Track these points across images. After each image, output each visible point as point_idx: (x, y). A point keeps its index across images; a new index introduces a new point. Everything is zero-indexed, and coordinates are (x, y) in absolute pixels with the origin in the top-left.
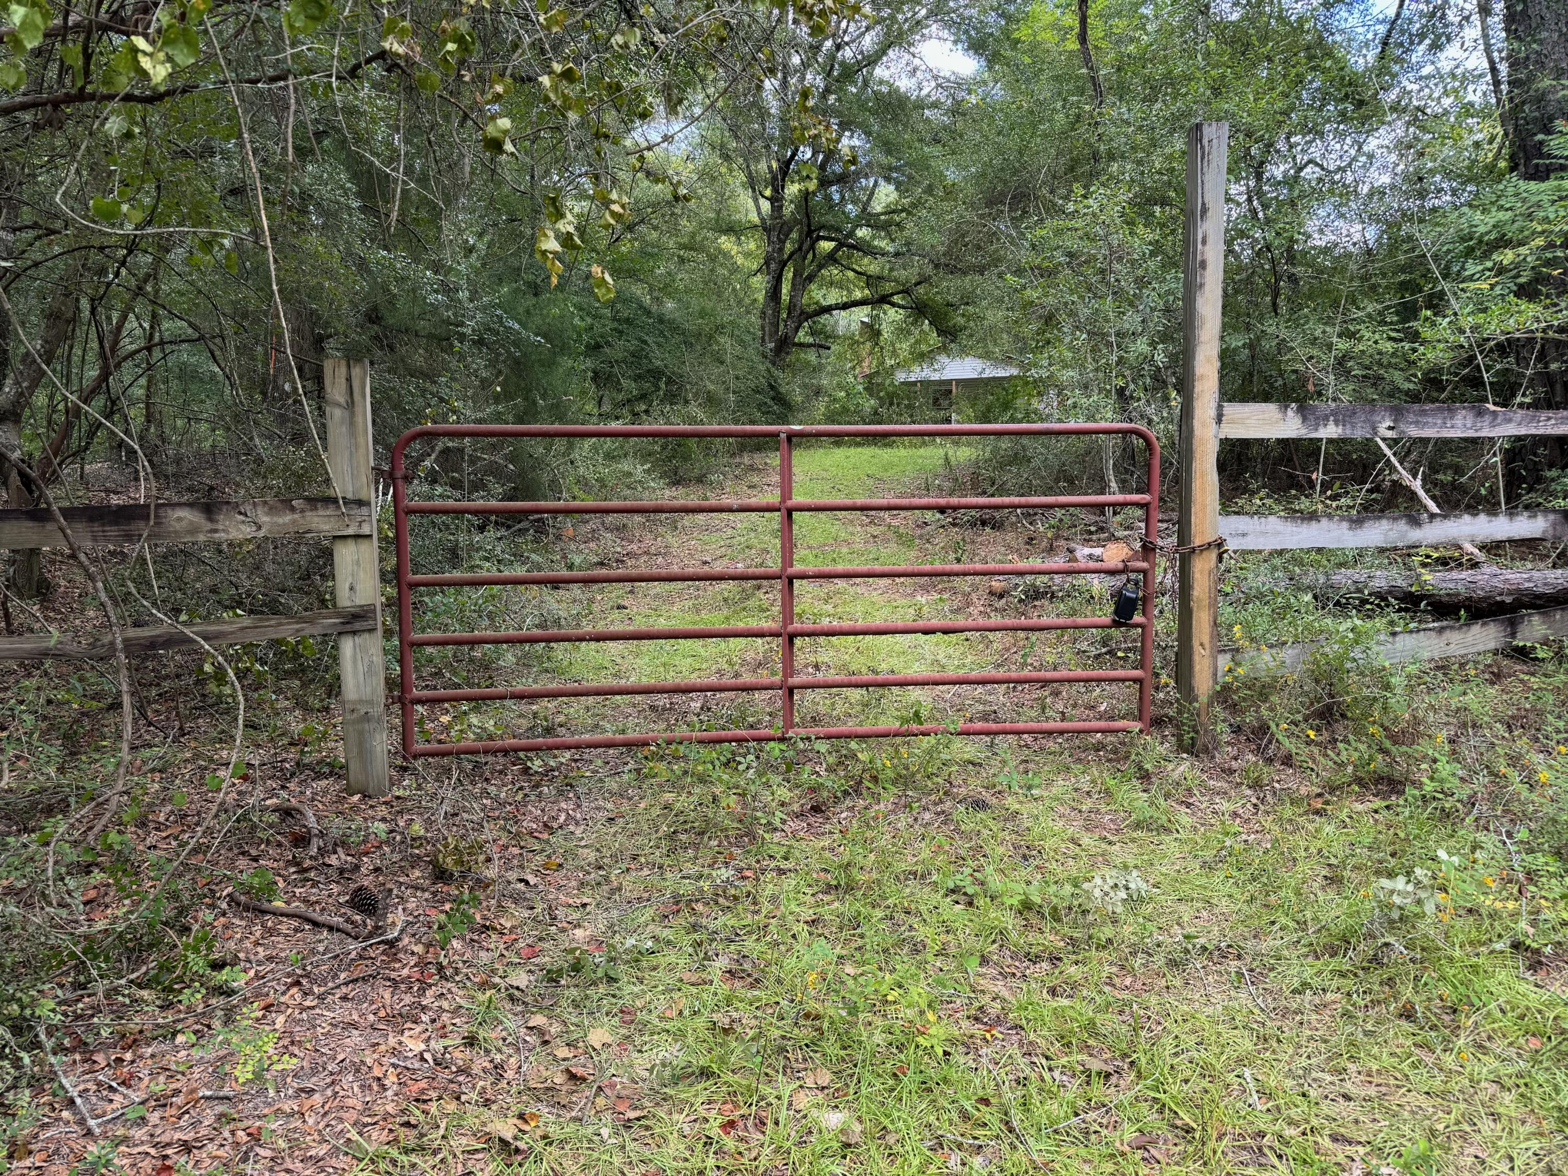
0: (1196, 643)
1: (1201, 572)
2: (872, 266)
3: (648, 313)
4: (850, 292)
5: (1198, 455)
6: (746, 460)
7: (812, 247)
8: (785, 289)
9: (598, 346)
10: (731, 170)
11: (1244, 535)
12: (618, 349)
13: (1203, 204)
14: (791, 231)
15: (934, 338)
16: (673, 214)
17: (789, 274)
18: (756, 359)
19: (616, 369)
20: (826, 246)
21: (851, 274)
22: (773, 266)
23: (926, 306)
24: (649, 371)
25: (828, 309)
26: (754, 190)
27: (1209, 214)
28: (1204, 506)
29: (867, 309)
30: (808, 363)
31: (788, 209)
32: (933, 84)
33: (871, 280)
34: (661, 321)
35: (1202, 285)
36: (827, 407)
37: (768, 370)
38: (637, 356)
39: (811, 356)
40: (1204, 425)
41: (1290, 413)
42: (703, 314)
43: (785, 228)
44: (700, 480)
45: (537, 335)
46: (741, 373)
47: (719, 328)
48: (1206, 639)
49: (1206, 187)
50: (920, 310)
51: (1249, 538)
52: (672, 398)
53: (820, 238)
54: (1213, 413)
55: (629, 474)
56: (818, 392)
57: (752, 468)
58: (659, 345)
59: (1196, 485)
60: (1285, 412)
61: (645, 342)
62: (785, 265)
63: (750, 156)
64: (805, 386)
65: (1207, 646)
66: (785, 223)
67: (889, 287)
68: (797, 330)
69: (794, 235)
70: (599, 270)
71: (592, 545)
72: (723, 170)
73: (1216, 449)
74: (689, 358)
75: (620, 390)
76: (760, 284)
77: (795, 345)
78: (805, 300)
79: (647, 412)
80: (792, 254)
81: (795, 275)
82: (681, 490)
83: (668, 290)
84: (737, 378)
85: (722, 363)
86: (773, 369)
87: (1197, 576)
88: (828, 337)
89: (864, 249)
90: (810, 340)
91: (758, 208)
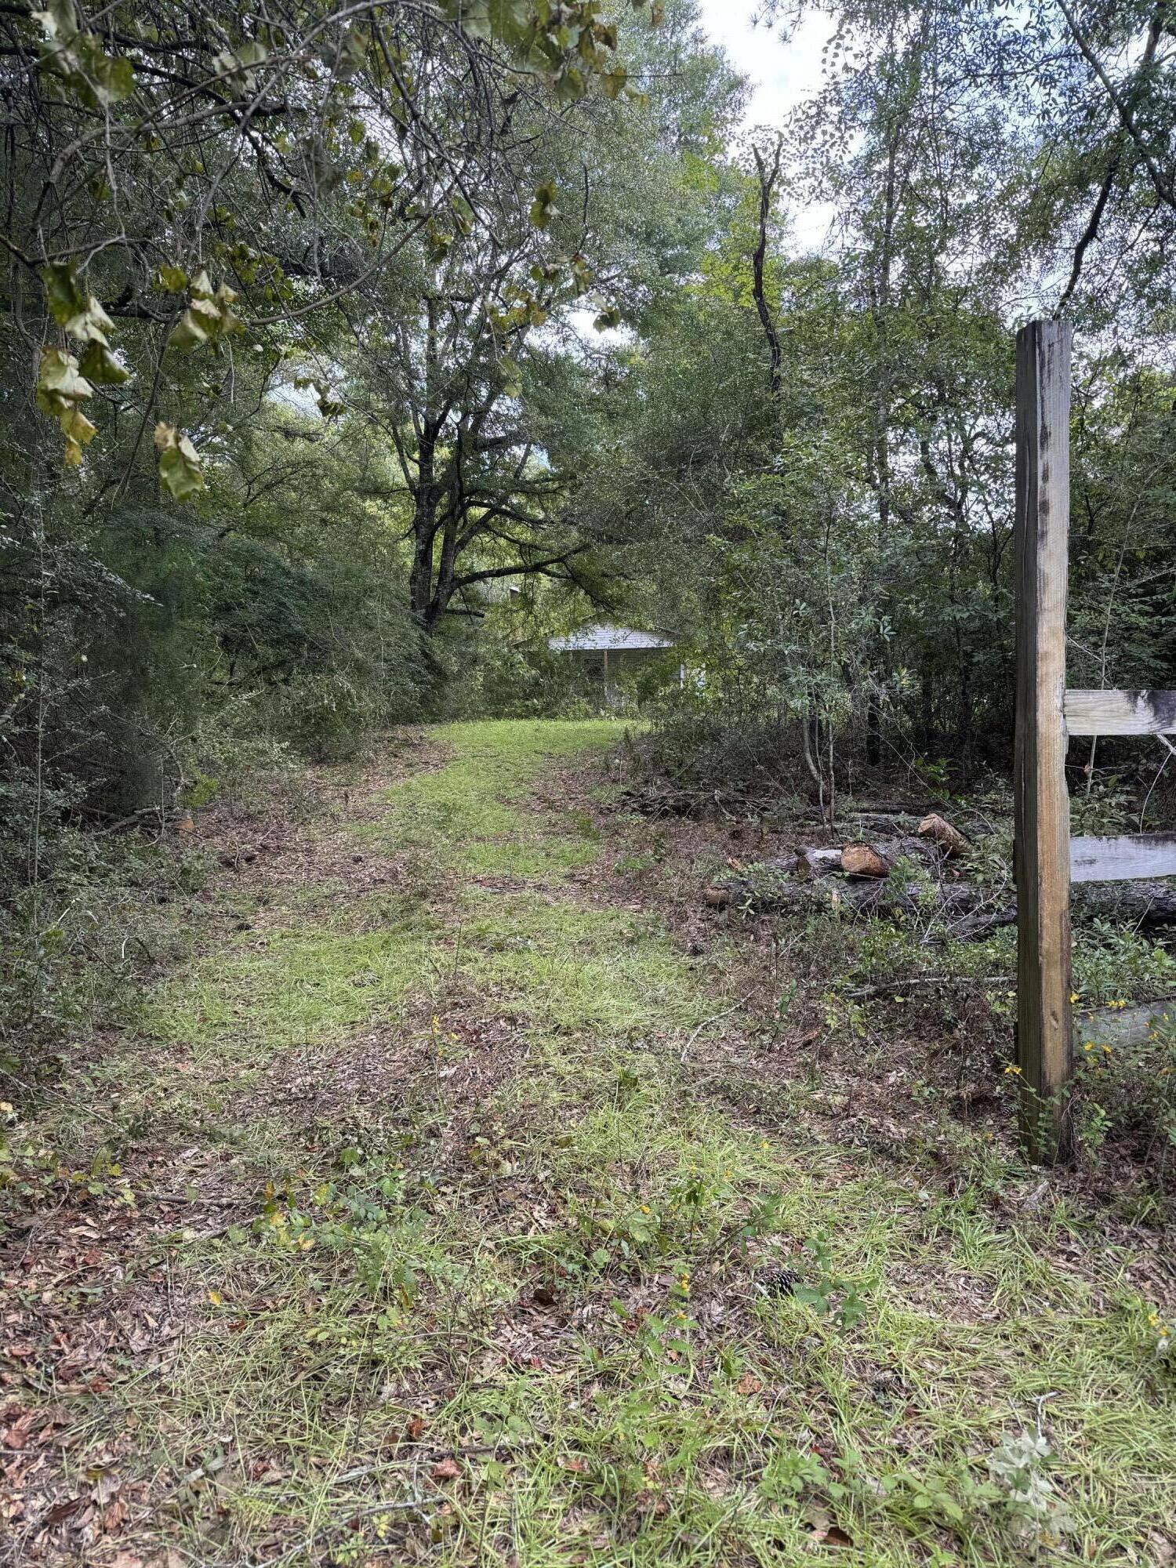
0: (1046, 1013)
1: (1051, 916)
2: (524, 534)
3: (287, 574)
4: (502, 560)
5: (1042, 760)
6: (400, 734)
7: (463, 513)
8: (436, 554)
9: (228, 609)
10: (376, 432)
11: (1092, 862)
12: (253, 612)
13: (1044, 427)
14: (441, 495)
15: (588, 610)
16: (314, 475)
17: (439, 539)
18: (407, 624)
19: (250, 634)
20: (478, 512)
21: (502, 541)
22: (423, 530)
23: (582, 575)
24: (288, 636)
25: (481, 576)
26: (400, 451)
27: (1051, 441)
28: (1052, 828)
29: (519, 578)
30: (459, 632)
31: (437, 474)
32: (583, 355)
33: (525, 549)
34: (302, 582)
35: (1044, 534)
36: (485, 677)
37: (421, 637)
38: (276, 618)
39: (462, 624)
40: (1049, 718)
41: (1140, 702)
42: (348, 574)
43: (435, 492)
44: (347, 758)
45: (145, 592)
46: (392, 639)
47: (368, 591)
48: (1058, 1006)
49: (1047, 402)
50: (575, 579)
51: (1096, 866)
52: (315, 667)
53: (471, 504)
54: (1058, 703)
55: (263, 753)
56: (475, 660)
57: (407, 743)
58: (301, 609)
59: (1043, 799)
60: (1135, 702)
61: (283, 604)
62: (435, 529)
63: (397, 418)
64: (462, 655)
65: (1060, 1016)
66: (435, 487)
67: (542, 556)
68: (450, 595)
69: (444, 500)
70: (171, 435)
71: (217, 840)
72: (368, 432)
73: (1065, 751)
74: (334, 622)
75: (255, 657)
76: (407, 549)
77: (447, 611)
78: (457, 566)
79: (285, 681)
80: (443, 518)
81: (446, 541)
82: (326, 771)
83: (308, 550)
84: (389, 645)
85: (371, 628)
86: (426, 637)
87: (1046, 921)
88: (483, 604)
89: (518, 516)
90: (462, 606)
91: (406, 471)
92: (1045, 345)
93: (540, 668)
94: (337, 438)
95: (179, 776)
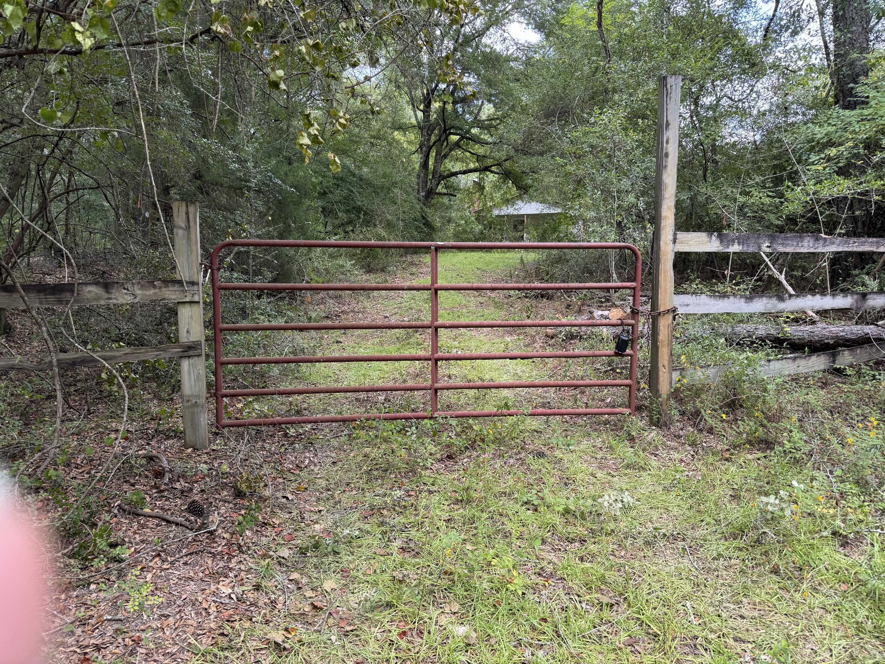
0: (660, 365)
1: (664, 326)
2: (480, 150)
3: (354, 175)
4: (467, 164)
5: (662, 261)
6: (409, 259)
7: (446, 139)
8: (431, 162)
9: (325, 193)
10: (401, 94)
11: (687, 305)
12: (337, 195)
13: (667, 121)
14: (434, 129)
15: (514, 191)
16: (367, 119)
17: (433, 154)
18: (415, 201)
19: (335, 206)
20: (454, 138)
21: (468, 154)
22: (424, 149)
23: (510, 173)
24: (354, 208)
25: (455, 174)
26: (413, 106)
27: (670, 127)
28: (666, 290)
29: (477, 174)
30: (443, 204)
31: (433, 117)
32: (515, 48)
33: (479, 158)
34: (361, 180)
35: (666, 166)
36: (454, 229)
37: (421, 208)
38: (347, 199)
39: (446, 200)
40: (666, 244)
41: (714, 238)
42: (385, 176)
43: (431, 128)
44: (383, 270)
45: (291, 187)
46: (406, 209)
47: (394, 184)
48: (666, 363)
49: (669, 112)
50: (506, 175)
51: (690, 307)
52: (367, 223)
53: (451, 134)
54: (671, 237)
55: (343, 266)
56: (449, 220)
57: (412, 264)
58: (360, 193)
59: (662, 277)
60: (711, 238)
61: (352, 191)
62: (431, 148)
63: (411, 87)
64: (443, 217)
65: (667, 367)
66: (431, 125)
67: (489, 162)
68: (437, 185)
69: (436, 132)
70: (332, 155)
71: (322, 306)
72: (396, 94)
73: (673, 257)
74: (377, 201)
75: (337, 218)
76: (417, 159)
77: (436, 194)
78: (442, 168)
79: (352, 231)
80: (435, 143)
81: (436, 154)
82: (372, 276)
83: (364, 161)
84: (404, 212)
85: (395, 204)
86: (424, 208)
87: (662, 328)
88: (455, 190)
89: (476, 140)
90: (445, 191)
91: (416, 116)
92: (668, 86)
93: (484, 225)
94: (380, 97)
95: (304, 276)
